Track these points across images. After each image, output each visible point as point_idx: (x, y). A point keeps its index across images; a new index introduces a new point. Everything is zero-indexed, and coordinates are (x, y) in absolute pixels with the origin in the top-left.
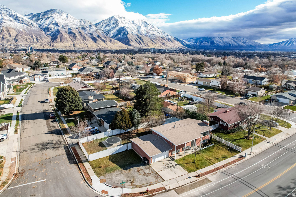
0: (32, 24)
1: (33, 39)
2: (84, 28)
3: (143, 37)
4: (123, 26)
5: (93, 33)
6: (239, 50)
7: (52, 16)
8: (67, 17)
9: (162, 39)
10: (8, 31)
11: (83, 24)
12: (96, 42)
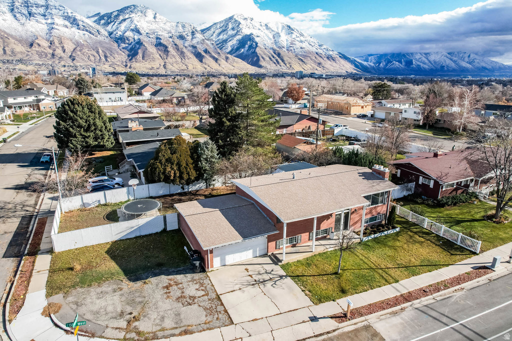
0: (98, 31)
1: (100, 56)
2: (182, 37)
3: (284, 52)
4: (248, 34)
6: (459, 75)
7: (130, 18)
8: (155, 18)
9: (317, 56)
10: (61, 43)
11: (180, 29)
12: (201, 61)
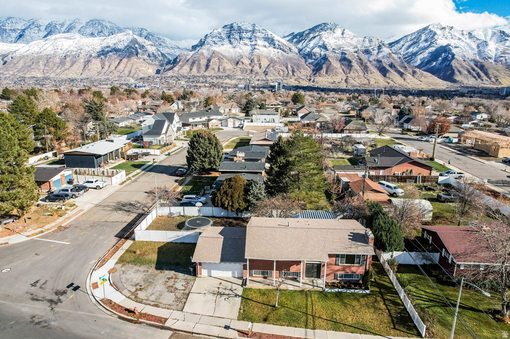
2: (368, 51)
3: (489, 64)
5: (383, 60)
7: (319, 35)
8: (343, 34)
11: (367, 44)
12: (385, 75)
